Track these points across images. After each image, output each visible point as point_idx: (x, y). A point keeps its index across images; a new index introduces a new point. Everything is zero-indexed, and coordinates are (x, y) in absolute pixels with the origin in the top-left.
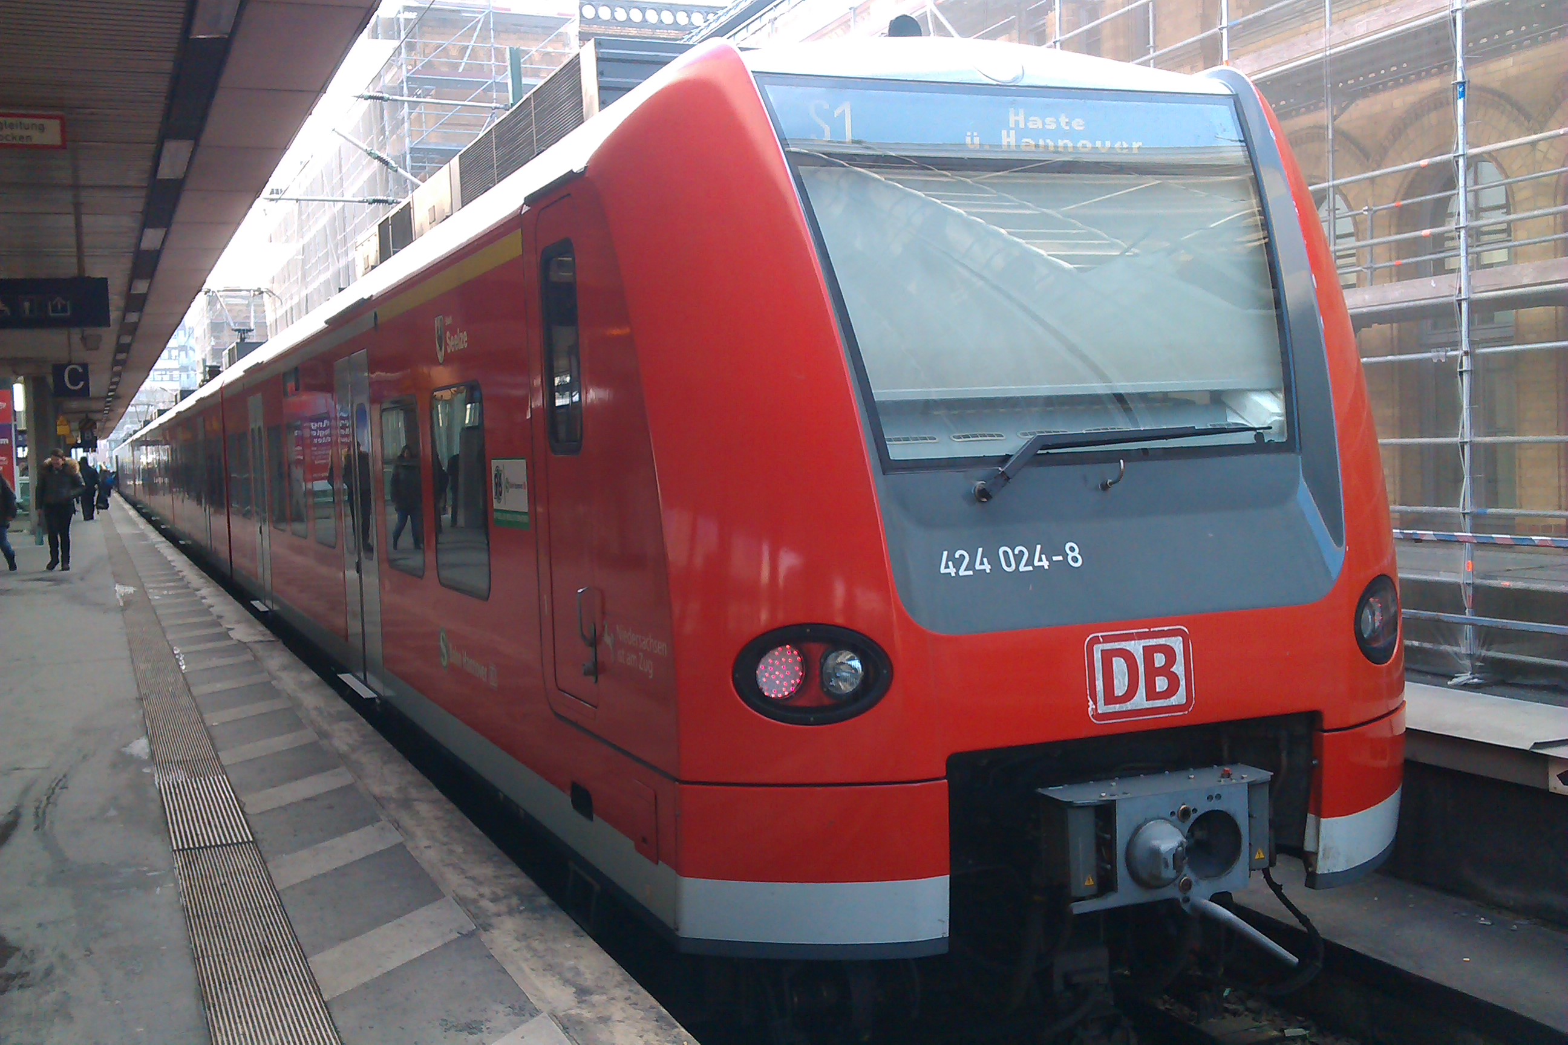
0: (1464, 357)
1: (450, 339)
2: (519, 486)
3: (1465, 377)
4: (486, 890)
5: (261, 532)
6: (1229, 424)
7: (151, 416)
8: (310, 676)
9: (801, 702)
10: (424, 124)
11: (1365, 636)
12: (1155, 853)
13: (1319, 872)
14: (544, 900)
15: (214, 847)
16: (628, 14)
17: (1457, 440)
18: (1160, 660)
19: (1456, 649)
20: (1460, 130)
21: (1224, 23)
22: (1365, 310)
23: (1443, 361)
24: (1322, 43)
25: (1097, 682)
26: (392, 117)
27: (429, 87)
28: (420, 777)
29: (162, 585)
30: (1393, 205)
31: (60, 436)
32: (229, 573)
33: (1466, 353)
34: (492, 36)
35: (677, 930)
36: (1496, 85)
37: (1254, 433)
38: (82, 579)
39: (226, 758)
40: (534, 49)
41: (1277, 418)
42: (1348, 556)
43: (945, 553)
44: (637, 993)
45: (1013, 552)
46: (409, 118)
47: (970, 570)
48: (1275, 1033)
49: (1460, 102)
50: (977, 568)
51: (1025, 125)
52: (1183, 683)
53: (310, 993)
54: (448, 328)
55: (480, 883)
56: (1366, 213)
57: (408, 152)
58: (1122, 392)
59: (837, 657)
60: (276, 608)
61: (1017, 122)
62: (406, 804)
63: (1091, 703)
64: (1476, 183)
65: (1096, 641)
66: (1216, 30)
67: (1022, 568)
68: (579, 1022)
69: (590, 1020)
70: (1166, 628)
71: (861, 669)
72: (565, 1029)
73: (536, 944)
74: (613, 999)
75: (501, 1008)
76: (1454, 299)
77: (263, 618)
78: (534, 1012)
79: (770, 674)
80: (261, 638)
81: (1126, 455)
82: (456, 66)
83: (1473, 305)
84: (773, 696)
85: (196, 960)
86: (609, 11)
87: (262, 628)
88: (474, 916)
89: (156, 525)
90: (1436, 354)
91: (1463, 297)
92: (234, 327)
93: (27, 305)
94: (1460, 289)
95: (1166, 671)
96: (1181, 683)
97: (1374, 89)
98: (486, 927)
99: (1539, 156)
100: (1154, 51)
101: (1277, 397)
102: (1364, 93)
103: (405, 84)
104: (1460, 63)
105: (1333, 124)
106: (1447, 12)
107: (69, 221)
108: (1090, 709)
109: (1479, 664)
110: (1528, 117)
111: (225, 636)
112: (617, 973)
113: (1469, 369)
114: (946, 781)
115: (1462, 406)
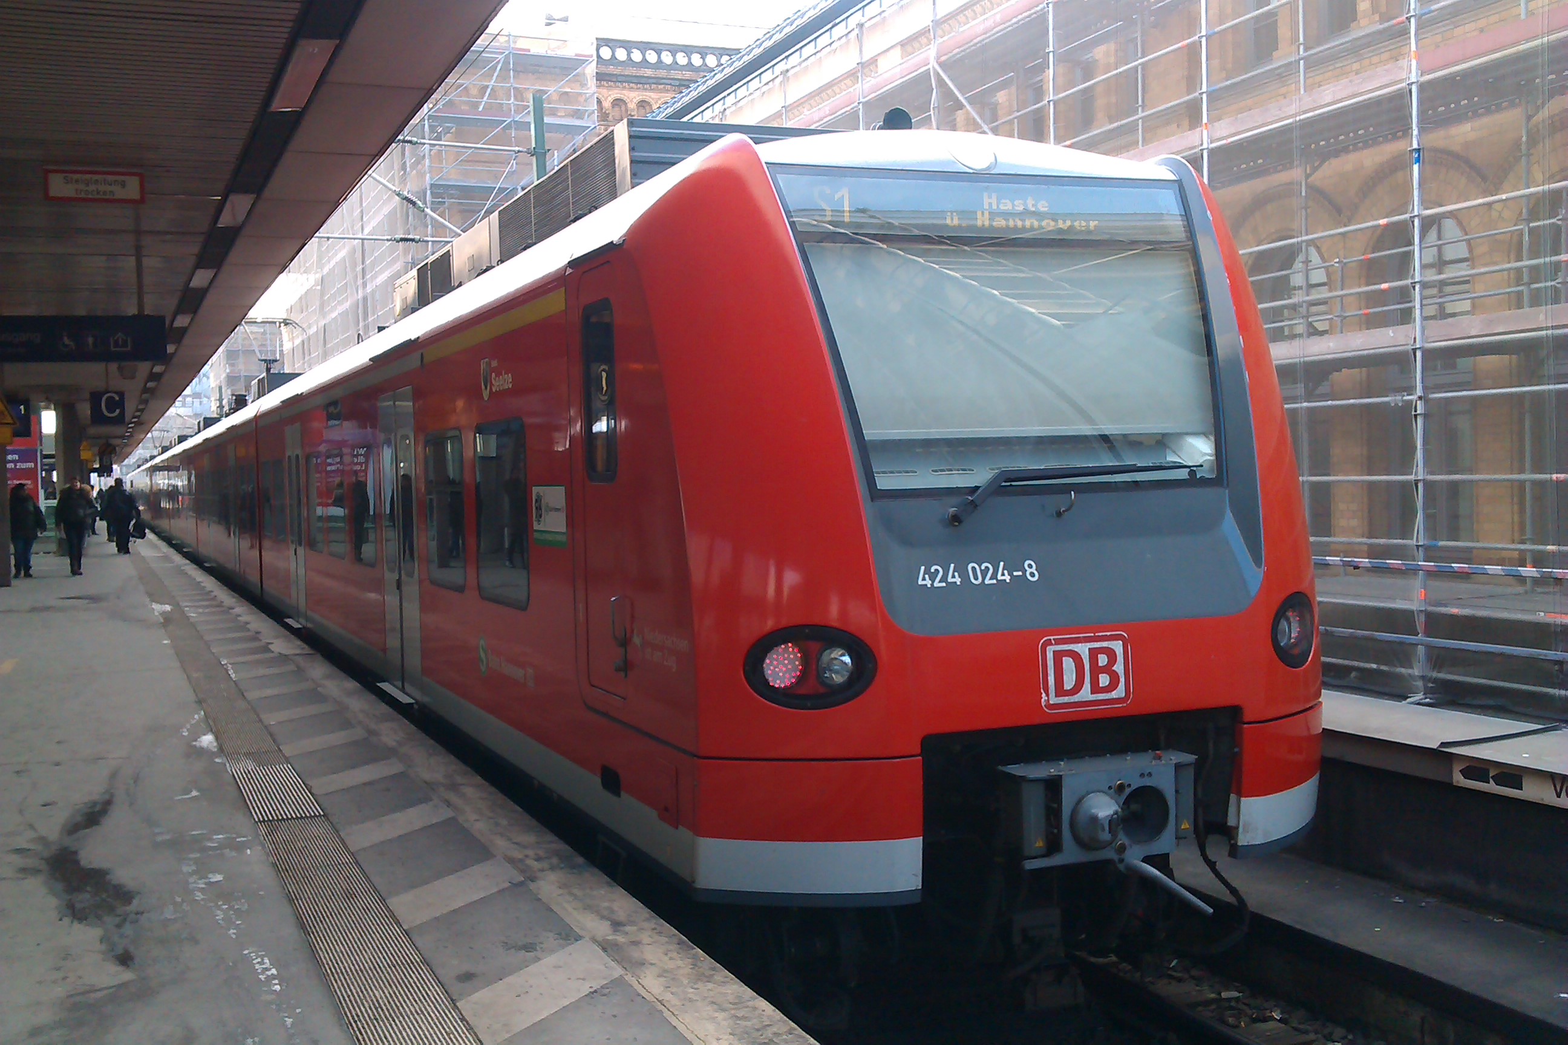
0: (1418, 402)
1: (495, 380)
2: (557, 510)
3: (1420, 420)
4: (530, 853)
5: (296, 554)
6: (1168, 463)
7: (171, 442)
8: (352, 684)
9: (803, 691)
10: (444, 161)
11: (1282, 644)
12: (1094, 819)
13: (1240, 844)
14: (580, 860)
15: (290, 819)
16: (644, 56)
17: (1412, 477)
18: (1103, 660)
19: (1410, 671)
20: (1416, 193)
21: (1204, 89)
22: (1329, 357)
23: (1400, 405)
24: (1292, 109)
25: (1049, 678)
26: (413, 155)
27: (449, 125)
28: (464, 767)
29: (197, 604)
30: (1363, 257)
31: (82, 460)
32: (258, 591)
33: (1420, 398)
34: (512, 76)
35: (694, 882)
36: (1456, 148)
37: (1188, 470)
38: (118, 598)
39: (287, 750)
40: (552, 89)
41: (1209, 458)
42: (1267, 575)
43: (923, 568)
44: (662, 925)
45: (980, 567)
46: (430, 155)
47: (943, 582)
48: (1213, 996)
49: (1416, 167)
50: (949, 581)
51: (998, 207)
52: (1122, 680)
53: (392, 924)
54: (493, 370)
55: (525, 847)
56: (1337, 265)
57: (428, 188)
58: (1107, 433)
59: (831, 654)
60: (309, 625)
61: (990, 204)
62: (454, 787)
63: (1044, 695)
64: (1439, 238)
65: (1049, 643)
66: (1197, 94)
67: (987, 581)
68: (615, 945)
69: (625, 943)
70: (1108, 634)
71: (850, 664)
72: (604, 950)
73: (575, 891)
74: (643, 929)
75: (551, 935)
76: (1410, 347)
77: (297, 633)
78: (578, 938)
79: (775, 668)
80: (298, 652)
81: (1079, 488)
82: (476, 105)
83: (1428, 354)
84: (777, 686)
85: (291, 901)
86: (626, 53)
87: (299, 643)
88: (522, 871)
89: (178, 548)
90: (1393, 398)
91: (1418, 346)
92: (260, 358)
93: (90, 340)
94: (1415, 338)
95: (1108, 669)
96: (1121, 679)
97: (1345, 150)
98: (533, 879)
99: (1495, 214)
100: (1143, 111)
101: (1209, 439)
102: (1337, 153)
103: (426, 121)
104: (1415, 132)
105: (1306, 181)
106: (1404, 85)
107: (132, 261)
108: (1043, 700)
109: (1431, 685)
110: (1484, 179)
111: (266, 649)
112: (645, 912)
113: (1423, 412)
114: (920, 758)
115: (1416, 447)
